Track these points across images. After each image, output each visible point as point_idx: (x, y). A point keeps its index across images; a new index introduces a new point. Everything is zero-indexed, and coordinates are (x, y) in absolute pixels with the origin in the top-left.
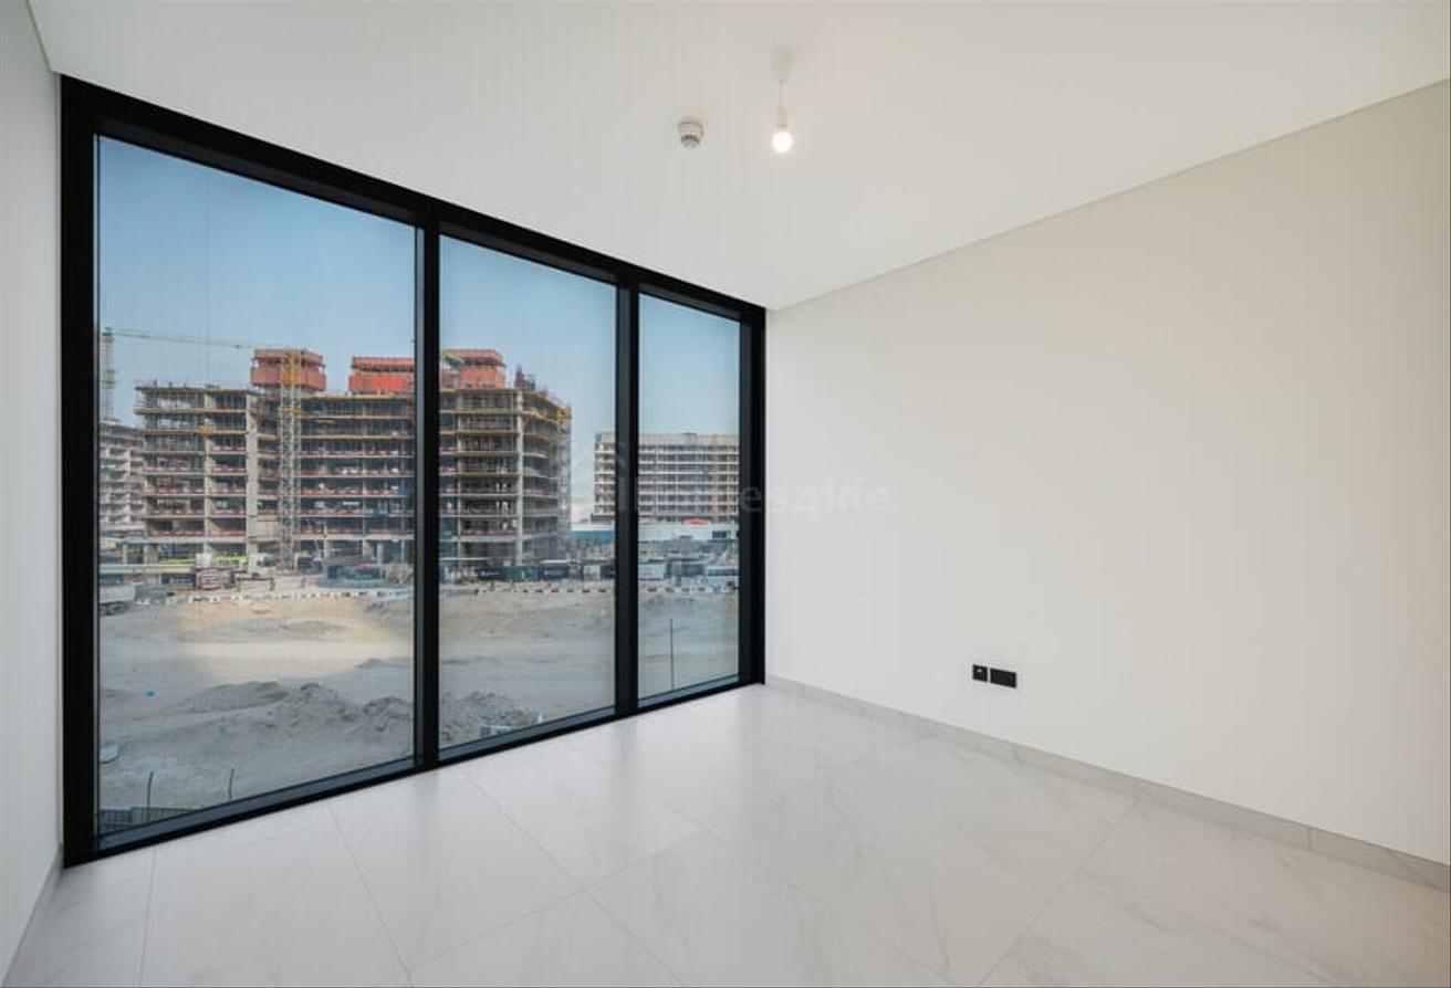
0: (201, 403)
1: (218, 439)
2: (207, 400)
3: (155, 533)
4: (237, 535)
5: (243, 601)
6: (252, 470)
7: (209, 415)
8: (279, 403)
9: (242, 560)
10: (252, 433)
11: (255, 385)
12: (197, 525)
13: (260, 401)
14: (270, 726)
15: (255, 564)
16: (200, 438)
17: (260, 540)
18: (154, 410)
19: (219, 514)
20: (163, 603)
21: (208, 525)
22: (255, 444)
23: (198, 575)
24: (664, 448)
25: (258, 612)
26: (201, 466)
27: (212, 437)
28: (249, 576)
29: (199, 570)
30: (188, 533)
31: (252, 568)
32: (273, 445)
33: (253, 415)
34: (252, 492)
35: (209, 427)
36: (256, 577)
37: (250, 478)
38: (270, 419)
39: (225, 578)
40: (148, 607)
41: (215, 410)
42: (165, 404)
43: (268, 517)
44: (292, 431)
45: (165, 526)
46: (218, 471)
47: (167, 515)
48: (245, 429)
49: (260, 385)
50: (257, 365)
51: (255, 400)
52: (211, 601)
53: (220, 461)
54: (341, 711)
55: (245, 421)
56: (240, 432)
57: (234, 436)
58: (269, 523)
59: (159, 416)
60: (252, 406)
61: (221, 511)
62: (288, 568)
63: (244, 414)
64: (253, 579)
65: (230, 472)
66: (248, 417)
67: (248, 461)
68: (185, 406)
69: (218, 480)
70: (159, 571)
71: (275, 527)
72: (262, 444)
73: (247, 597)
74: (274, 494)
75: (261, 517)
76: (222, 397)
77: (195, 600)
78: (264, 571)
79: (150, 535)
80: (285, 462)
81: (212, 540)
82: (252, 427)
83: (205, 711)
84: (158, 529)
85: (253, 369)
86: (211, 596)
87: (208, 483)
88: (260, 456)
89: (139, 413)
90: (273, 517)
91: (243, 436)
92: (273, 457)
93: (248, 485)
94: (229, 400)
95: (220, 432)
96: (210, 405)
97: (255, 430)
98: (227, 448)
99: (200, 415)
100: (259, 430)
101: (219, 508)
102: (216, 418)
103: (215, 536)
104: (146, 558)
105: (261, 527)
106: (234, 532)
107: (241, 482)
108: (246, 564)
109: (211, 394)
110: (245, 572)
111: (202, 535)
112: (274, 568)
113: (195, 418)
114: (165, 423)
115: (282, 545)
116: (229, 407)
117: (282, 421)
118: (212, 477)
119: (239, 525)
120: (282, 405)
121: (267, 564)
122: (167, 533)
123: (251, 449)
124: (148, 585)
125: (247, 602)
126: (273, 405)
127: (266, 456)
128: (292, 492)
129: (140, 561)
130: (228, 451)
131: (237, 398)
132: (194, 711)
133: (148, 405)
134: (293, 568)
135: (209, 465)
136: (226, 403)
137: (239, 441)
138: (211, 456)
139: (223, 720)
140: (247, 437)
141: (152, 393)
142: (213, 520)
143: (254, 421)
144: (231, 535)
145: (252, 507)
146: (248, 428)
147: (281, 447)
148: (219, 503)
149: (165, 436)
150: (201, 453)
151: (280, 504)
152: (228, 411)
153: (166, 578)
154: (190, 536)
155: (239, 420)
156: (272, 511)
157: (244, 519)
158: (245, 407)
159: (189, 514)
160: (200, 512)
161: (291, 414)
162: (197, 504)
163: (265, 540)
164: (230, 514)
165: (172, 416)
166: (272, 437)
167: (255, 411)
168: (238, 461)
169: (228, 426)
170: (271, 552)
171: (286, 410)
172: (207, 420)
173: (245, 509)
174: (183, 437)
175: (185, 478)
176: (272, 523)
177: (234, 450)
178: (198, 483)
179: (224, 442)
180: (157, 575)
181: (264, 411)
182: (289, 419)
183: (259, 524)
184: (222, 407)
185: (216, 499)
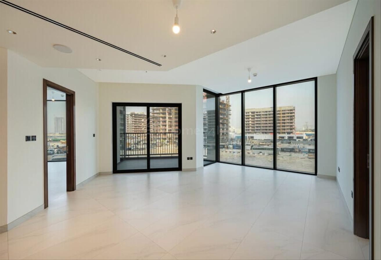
0: (160, 111)
1: (162, 118)
6: (167, 123)
8: (172, 110)
16: (160, 117)
18: (153, 113)
22: (168, 118)
24: (264, 112)
26: (160, 123)
32: (171, 118)
33: (167, 112)
35: (161, 115)
44: (173, 115)
48: (166, 115)
51: (168, 109)
53: (163, 122)
65: (164, 124)
66: (167, 113)
68: (158, 112)
69: (162, 125)
72: (169, 118)
74: (171, 128)
76: (163, 109)
81: (162, 137)
88: (169, 120)
92: (171, 120)
98: (164, 119)
99: (160, 113)
100: (169, 115)
101: (163, 131)
102: (162, 113)
106: (165, 135)
107: (166, 126)
109: (161, 109)
110: (165, 143)
112: (170, 143)
117: (172, 113)
121: (168, 142)
123: (167, 119)
128: (174, 127)
131: (165, 109)
140: (166, 117)
141: (153, 110)
145: (167, 131)
148: (163, 130)
149: (155, 117)
150: (160, 120)
154: (159, 136)
155: (165, 113)
156: (171, 131)
157: (166, 133)
158: (166, 111)
160: (160, 132)
166: (171, 116)
168: (165, 122)
169: (164, 115)
181: (169, 112)
184: (163, 111)
185: (162, 129)
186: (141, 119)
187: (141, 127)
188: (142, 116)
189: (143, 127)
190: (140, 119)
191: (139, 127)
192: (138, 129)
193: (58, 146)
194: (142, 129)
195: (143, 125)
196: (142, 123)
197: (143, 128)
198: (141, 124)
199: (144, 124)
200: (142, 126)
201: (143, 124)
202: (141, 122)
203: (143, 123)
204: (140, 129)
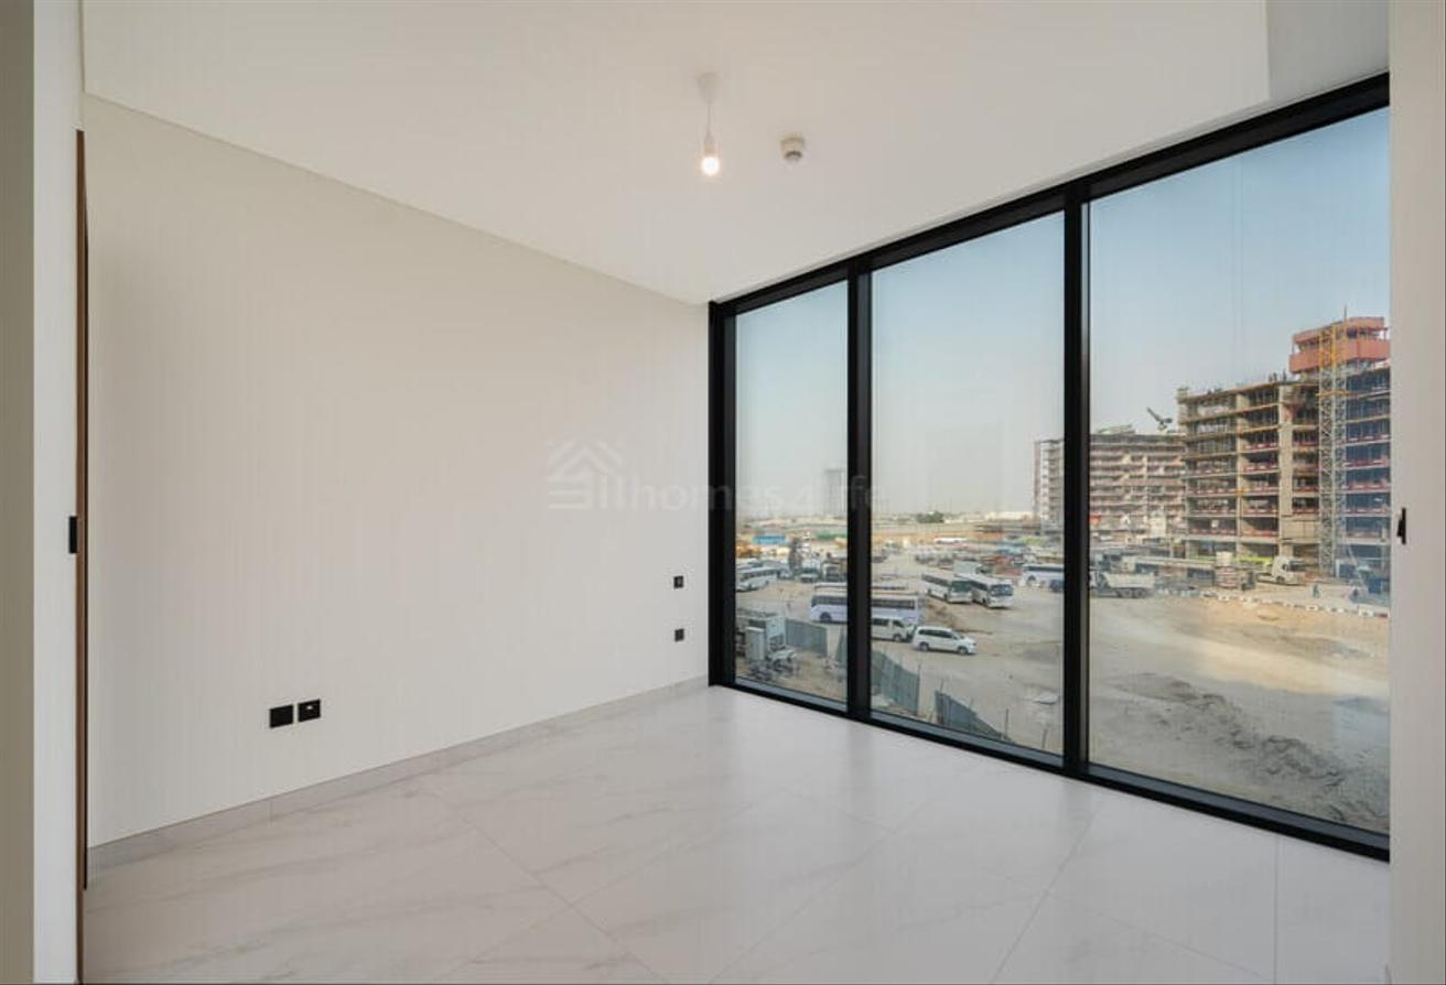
0: (1233, 404)
1: (1250, 437)
2: (1239, 399)
3: (1195, 530)
4: (1270, 536)
5: (1249, 606)
6: (1286, 466)
7: (1241, 415)
8: (1318, 388)
9: (1267, 561)
10: (1286, 425)
11: (1295, 373)
12: (1230, 524)
13: (1295, 390)
14: (1164, 722)
15: (1279, 567)
16: (1232, 438)
17: (1294, 541)
18: (1194, 418)
19: (1252, 514)
20: (1179, 594)
21: (1239, 523)
22: (1290, 437)
23: (1218, 572)
25: (1264, 618)
26: (1234, 465)
27: (1243, 436)
28: (1273, 579)
29: (1218, 568)
30: (1224, 531)
31: (1277, 571)
32: (1312, 436)
33: (1287, 406)
34: (1286, 490)
35: (1242, 426)
36: (1280, 581)
37: (1283, 475)
38: (1309, 407)
39: (1242, 579)
40: (1166, 597)
41: (1247, 409)
42: (1203, 412)
43: (1305, 517)
44: (1333, 416)
45: (1204, 525)
46: (1251, 469)
47: (1205, 515)
48: (1277, 423)
49: (1299, 372)
50: (1297, 351)
51: (1289, 389)
52: (1220, 598)
53: (1254, 459)
54: (1234, 734)
55: (1277, 414)
56: (1272, 427)
57: (1267, 432)
58: (1307, 523)
59: (1197, 423)
60: (1285, 398)
61: (1252, 511)
62: (1329, 575)
63: (1276, 407)
64: (1278, 583)
65: (1263, 469)
66: (1282, 411)
67: (1280, 458)
68: (1220, 410)
69: (1251, 478)
70: (1185, 566)
71: (1316, 527)
72: (1297, 436)
73: (1256, 600)
74: (1316, 491)
75: (1297, 517)
76: (1253, 394)
77: (1206, 596)
78: (1290, 576)
79: (1191, 533)
80: (1324, 455)
81: (1244, 539)
82: (1286, 420)
83: (1126, 690)
84: (1197, 527)
85: (1292, 357)
86: (1223, 595)
87: (1241, 483)
88: (1296, 449)
89: (1182, 424)
90: (1312, 517)
91: (1275, 430)
92: (1312, 449)
93: (1281, 483)
94: (1261, 396)
95: (1252, 430)
96: (1242, 404)
97: (1289, 422)
98: (1260, 446)
99: (1233, 416)
100: (1294, 422)
101: (1253, 508)
102: (1246, 415)
103: (1247, 535)
104: (1187, 554)
105: (1294, 528)
106: (1267, 532)
107: (1273, 479)
108: (1271, 565)
109: (1243, 393)
110: (1268, 574)
111: (1235, 534)
112: (1303, 574)
113: (1228, 420)
114: (1203, 428)
115: (1321, 548)
116: (1262, 404)
117: (1321, 409)
118: (1245, 477)
119: (1271, 525)
120: (1321, 389)
121: (1294, 568)
122: (1204, 531)
123: (1285, 443)
124: (1176, 577)
125: (1255, 605)
126: (1310, 391)
127: (1305, 449)
128: (1334, 487)
129: (1183, 556)
130: (1261, 448)
131: (1269, 392)
132: (1119, 687)
133: (1190, 415)
134: (1334, 576)
135: (1241, 464)
136: (1258, 400)
137: (1272, 436)
138: (1245, 455)
139: (1132, 702)
140: (1280, 431)
141: (1193, 403)
142: (1248, 520)
143: (1288, 413)
144: (1264, 535)
145: (1285, 506)
146: (1281, 421)
147: (1321, 438)
148: (1253, 502)
149: (1202, 441)
150: (1233, 453)
151: (1320, 502)
152: (1260, 407)
153: (1191, 572)
154: (1223, 535)
155: (1272, 414)
156: (1310, 511)
157: (1277, 520)
158: (1276, 399)
159: (1225, 514)
160: (1233, 511)
161: (1333, 398)
162: (1232, 504)
163: (1302, 542)
164: (1262, 514)
165: (1206, 421)
166: (1312, 427)
167: (1288, 402)
168: (1271, 458)
169: (1261, 424)
170: (1310, 554)
171: (1327, 393)
172: (1239, 421)
173: (1277, 508)
174: (1218, 439)
175: (1222, 479)
176: (1312, 523)
177: (1268, 446)
178: (1232, 482)
179: (1257, 439)
180: (1182, 569)
181: (1300, 400)
182: (1329, 404)
183: (1294, 524)
184: (1254, 404)
185: (1249, 498)
186: (1119, 453)
187: (1120, 492)
188: (1122, 444)
189: (1127, 492)
190: (1110, 454)
191: (1106, 489)
192: (1103, 498)
193: (829, 555)
194: (1120, 498)
195: (1130, 484)
196: (1121, 473)
197: (1128, 497)
198: (1116, 478)
199: (1131, 477)
200: (1120, 487)
201: (1126, 476)
202: (1118, 468)
203: (1126, 470)
204: (1111, 498)
